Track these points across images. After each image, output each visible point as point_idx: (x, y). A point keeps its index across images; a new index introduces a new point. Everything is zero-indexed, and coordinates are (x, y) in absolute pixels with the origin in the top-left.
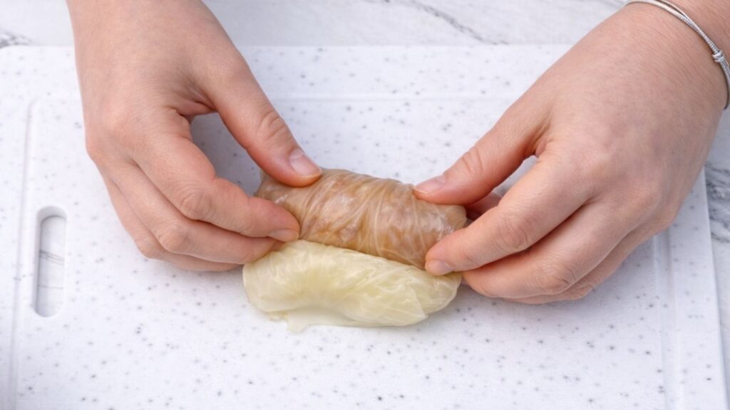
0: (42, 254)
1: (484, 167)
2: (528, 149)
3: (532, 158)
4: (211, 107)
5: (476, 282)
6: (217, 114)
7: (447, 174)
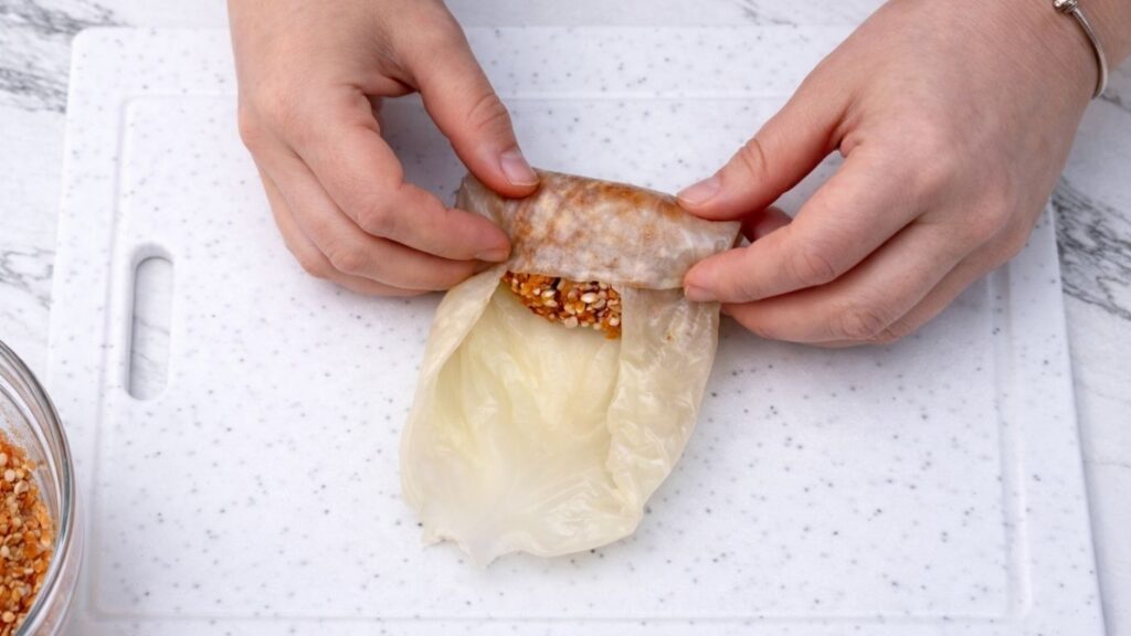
0: (135, 321)
1: (768, 168)
2: (829, 142)
3: (835, 154)
4: (408, 86)
5: (750, 319)
6: (416, 94)
7: (721, 175)
